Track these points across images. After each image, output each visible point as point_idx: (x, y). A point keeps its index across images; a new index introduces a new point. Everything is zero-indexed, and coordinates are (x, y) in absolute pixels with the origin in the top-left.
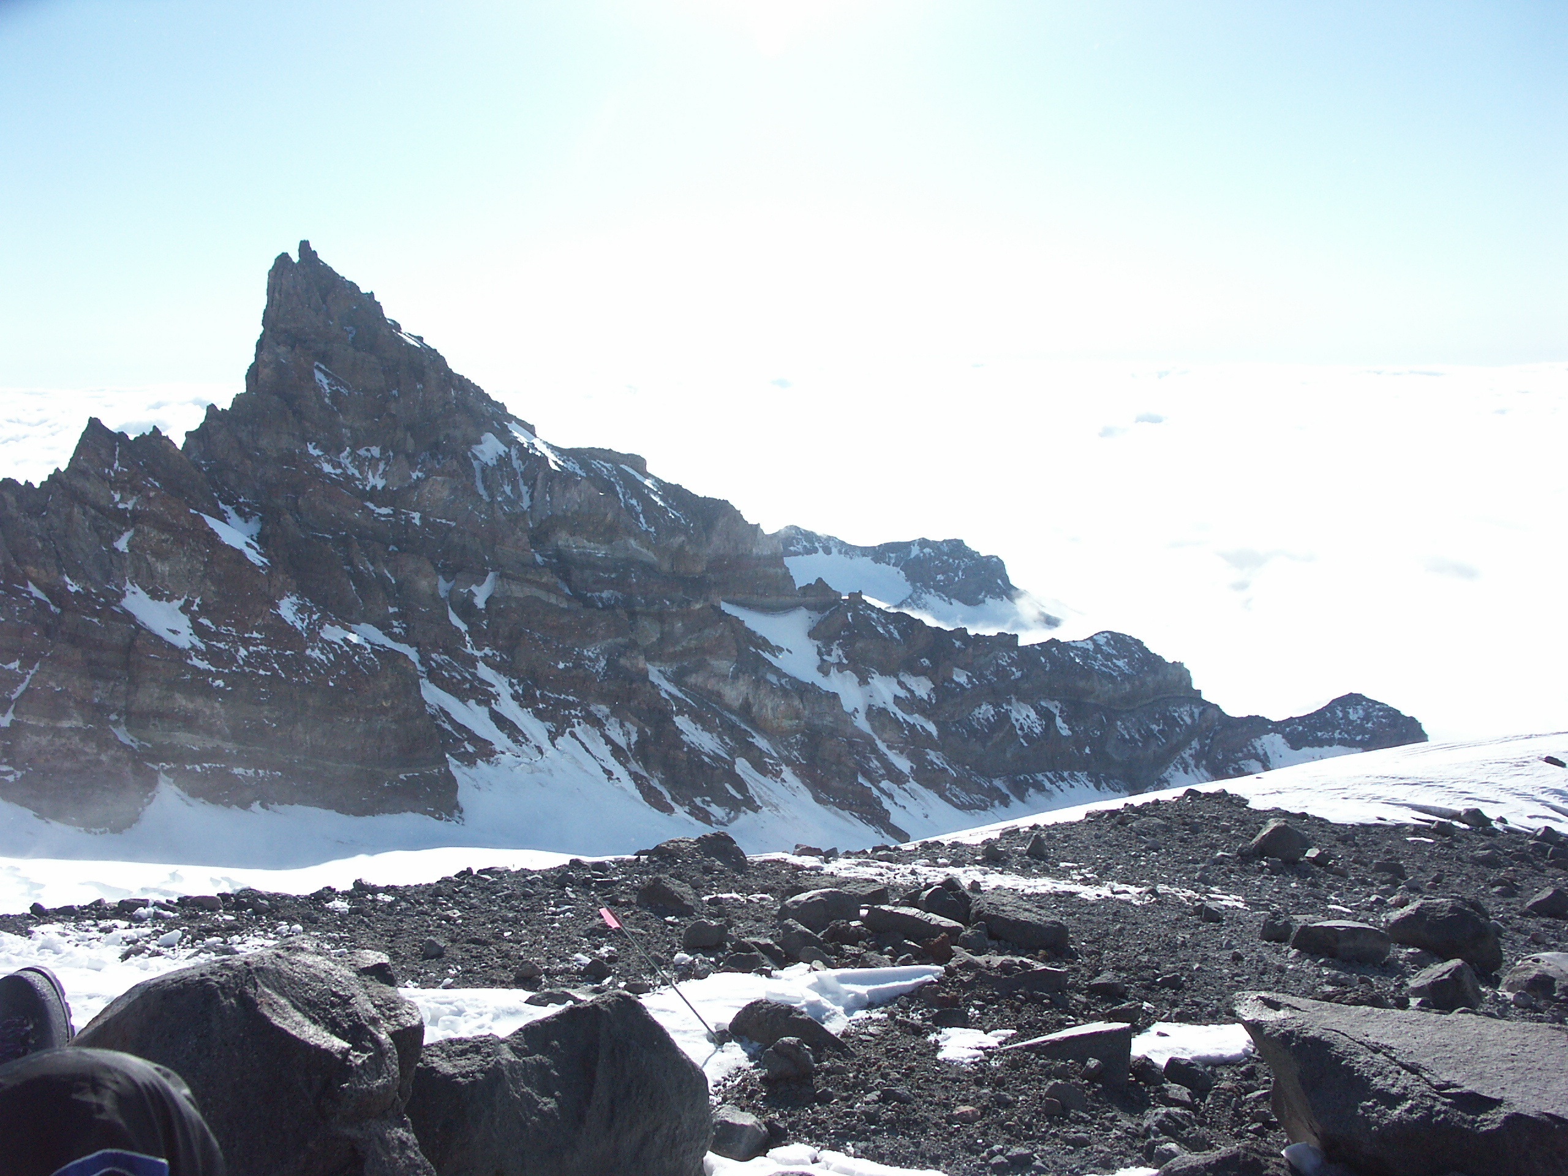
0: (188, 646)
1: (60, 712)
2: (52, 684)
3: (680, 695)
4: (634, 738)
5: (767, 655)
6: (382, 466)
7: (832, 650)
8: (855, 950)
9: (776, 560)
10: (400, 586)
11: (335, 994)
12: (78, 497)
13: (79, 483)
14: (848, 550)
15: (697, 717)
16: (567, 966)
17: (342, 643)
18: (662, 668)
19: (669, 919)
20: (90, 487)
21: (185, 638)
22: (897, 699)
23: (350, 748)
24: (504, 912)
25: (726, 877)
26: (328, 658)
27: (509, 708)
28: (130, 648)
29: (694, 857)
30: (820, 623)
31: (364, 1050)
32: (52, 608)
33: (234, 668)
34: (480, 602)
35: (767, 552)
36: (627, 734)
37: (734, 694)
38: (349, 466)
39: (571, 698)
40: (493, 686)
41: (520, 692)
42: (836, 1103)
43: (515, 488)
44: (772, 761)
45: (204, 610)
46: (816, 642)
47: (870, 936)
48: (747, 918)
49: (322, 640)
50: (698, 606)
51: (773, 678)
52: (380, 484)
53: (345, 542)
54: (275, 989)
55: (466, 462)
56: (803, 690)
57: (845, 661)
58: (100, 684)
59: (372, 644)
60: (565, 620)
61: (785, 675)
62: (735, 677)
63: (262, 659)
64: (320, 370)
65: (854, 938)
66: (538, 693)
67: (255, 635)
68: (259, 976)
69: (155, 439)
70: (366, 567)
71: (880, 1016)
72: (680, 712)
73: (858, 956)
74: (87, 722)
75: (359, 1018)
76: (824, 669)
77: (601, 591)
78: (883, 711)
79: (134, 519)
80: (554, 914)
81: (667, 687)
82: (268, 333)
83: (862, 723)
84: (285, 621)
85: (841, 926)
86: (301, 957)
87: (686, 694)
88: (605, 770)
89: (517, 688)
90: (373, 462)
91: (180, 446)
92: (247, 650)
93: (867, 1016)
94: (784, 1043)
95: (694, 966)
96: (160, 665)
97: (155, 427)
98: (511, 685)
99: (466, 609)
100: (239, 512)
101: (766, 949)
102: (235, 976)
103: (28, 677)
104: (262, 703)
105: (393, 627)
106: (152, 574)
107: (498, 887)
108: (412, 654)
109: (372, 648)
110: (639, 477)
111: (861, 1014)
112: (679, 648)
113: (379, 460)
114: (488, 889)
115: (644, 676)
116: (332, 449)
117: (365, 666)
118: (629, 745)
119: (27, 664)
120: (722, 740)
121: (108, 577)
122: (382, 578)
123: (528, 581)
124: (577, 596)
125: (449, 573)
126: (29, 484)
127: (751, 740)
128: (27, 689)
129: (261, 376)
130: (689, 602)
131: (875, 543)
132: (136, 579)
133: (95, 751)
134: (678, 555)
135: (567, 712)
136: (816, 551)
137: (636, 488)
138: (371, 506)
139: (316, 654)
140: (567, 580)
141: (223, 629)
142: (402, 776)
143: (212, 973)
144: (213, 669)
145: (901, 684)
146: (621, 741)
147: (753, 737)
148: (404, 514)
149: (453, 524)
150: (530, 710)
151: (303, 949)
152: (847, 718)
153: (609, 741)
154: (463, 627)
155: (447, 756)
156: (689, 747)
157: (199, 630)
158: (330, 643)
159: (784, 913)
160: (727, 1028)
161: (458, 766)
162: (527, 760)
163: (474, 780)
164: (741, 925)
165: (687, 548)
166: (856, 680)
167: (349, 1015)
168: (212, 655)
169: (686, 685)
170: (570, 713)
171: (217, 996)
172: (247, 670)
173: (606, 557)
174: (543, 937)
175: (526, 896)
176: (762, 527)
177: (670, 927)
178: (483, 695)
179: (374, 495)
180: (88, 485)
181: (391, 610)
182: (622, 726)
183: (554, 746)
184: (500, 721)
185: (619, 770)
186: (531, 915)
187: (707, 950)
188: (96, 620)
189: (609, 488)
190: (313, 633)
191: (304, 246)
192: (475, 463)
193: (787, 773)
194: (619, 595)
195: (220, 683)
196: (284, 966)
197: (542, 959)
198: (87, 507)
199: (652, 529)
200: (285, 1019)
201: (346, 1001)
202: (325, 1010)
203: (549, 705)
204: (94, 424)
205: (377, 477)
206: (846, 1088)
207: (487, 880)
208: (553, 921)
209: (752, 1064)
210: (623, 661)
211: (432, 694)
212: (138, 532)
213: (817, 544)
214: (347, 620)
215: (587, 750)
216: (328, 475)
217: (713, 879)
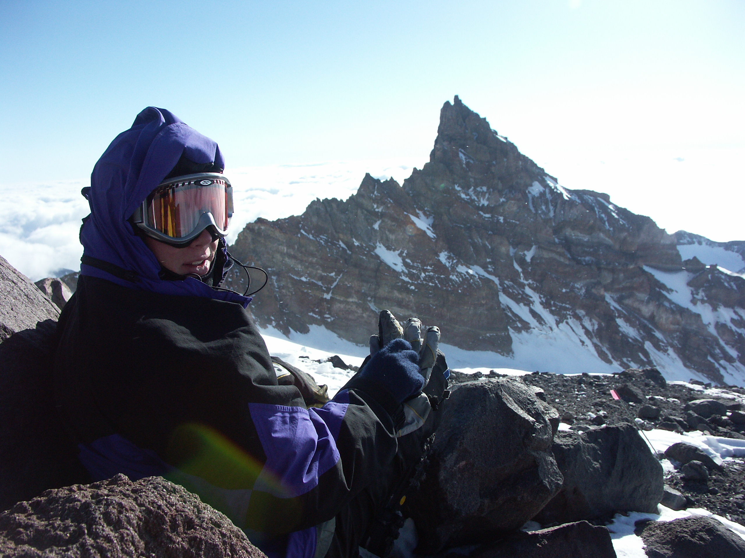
0: (400, 271)
1: (349, 295)
2: (347, 283)
3: (620, 308)
4: (596, 327)
5: (664, 293)
6: (487, 196)
7: (699, 293)
8: (725, 430)
9: (673, 246)
10: (493, 250)
11: (529, 399)
12: (359, 206)
13: (361, 200)
14: (711, 243)
15: (627, 320)
16: (585, 417)
17: (465, 273)
18: (612, 295)
19: (631, 403)
20: (365, 202)
21: (399, 267)
22: (732, 320)
23: (466, 320)
24: (555, 391)
25: (656, 389)
26: (459, 280)
27: (538, 308)
28: (377, 270)
29: (641, 378)
30: (694, 279)
31: (540, 423)
32: (348, 251)
33: (419, 282)
34: (528, 259)
35: (668, 242)
36: (593, 325)
37: (646, 310)
38: (473, 195)
39: (567, 306)
40: (531, 297)
41: (544, 301)
42: (720, 495)
43: (547, 207)
44: (663, 344)
45: (408, 255)
46: (691, 288)
47: (732, 425)
48: (668, 409)
49: (457, 272)
50: (631, 267)
51: (667, 304)
52: (486, 203)
53: (469, 229)
54: (508, 393)
55: (525, 196)
56: (682, 311)
57: (705, 299)
58: (365, 284)
59: (479, 275)
60: (567, 269)
61: (673, 303)
62: (648, 302)
63: (431, 278)
64: (461, 152)
65: (724, 424)
66: (552, 302)
67: (429, 268)
68: (502, 388)
69: (392, 182)
70: (478, 240)
71: (740, 462)
72: (619, 317)
73: (727, 433)
74: (359, 300)
75: (538, 410)
76: (694, 301)
77: (585, 257)
78: (724, 326)
79: (382, 216)
80: (577, 395)
81: (614, 305)
82: (440, 136)
83: (712, 330)
84: (442, 263)
85: (718, 418)
86: (515, 383)
87: (623, 308)
88: (581, 341)
89: (543, 299)
90: (483, 194)
91: (401, 185)
92: (425, 274)
93: (733, 460)
94: (694, 463)
95: (644, 425)
96: (389, 278)
97: (392, 178)
98: (540, 298)
99: (522, 262)
100: (425, 214)
101: (679, 422)
102: (494, 386)
103: (338, 280)
104: (429, 298)
105: (488, 268)
106: (388, 240)
107: (552, 381)
108: (496, 280)
109: (478, 277)
110: (606, 204)
111: (729, 459)
112: (621, 286)
113: (486, 193)
114: (547, 381)
115: (603, 298)
116: (466, 187)
117: (475, 284)
118: (593, 330)
119: (337, 274)
120: (639, 332)
121: (370, 240)
122: (485, 246)
123: (551, 251)
124: (573, 259)
125: (515, 245)
126: (342, 200)
127: (654, 333)
128: (337, 284)
129: (436, 155)
130: (627, 265)
131: (726, 241)
132: (381, 241)
133: (361, 312)
134: (624, 241)
135: (565, 312)
136: (693, 243)
137: (605, 210)
138: (482, 213)
139: (454, 278)
140: (569, 250)
141: (415, 264)
142: (488, 335)
143: (486, 384)
144: (410, 281)
145: (736, 313)
146: (590, 328)
147: (655, 332)
148: (496, 217)
149: (518, 223)
150: (548, 310)
151: (516, 380)
152: (704, 327)
153: (584, 327)
154: (520, 270)
155: (509, 327)
156: (622, 333)
157: (405, 264)
158: (460, 273)
159: (688, 408)
160: (664, 453)
161: (513, 333)
162: (545, 333)
163: (520, 339)
164: (666, 411)
165: (628, 239)
166: (710, 308)
167: (534, 408)
168: (411, 275)
169: (623, 304)
170: (566, 313)
171: (488, 393)
172: (424, 282)
173: (587, 242)
174: (573, 404)
175: (564, 386)
176: (666, 230)
177: (631, 407)
178: (526, 301)
179: (483, 208)
180: (364, 201)
181: (488, 260)
182: (591, 321)
183: (558, 327)
184: (534, 314)
185: (587, 341)
186: (567, 394)
187: (650, 419)
188: (364, 258)
189: (592, 209)
190: (453, 269)
191: (456, 97)
192: (529, 195)
193: (671, 351)
194: (594, 259)
195: (413, 287)
196: (510, 386)
197: (574, 413)
198: (364, 210)
199: (611, 229)
200: (512, 406)
201: (533, 403)
202: (525, 405)
203: (557, 308)
204: (368, 175)
205: (485, 200)
206: (725, 490)
207: (545, 377)
208: (577, 398)
209: (676, 471)
210: (593, 290)
211: (504, 299)
212: (383, 221)
213: (694, 240)
214: (468, 263)
215: (573, 331)
216: (463, 199)
217: (650, 389)
